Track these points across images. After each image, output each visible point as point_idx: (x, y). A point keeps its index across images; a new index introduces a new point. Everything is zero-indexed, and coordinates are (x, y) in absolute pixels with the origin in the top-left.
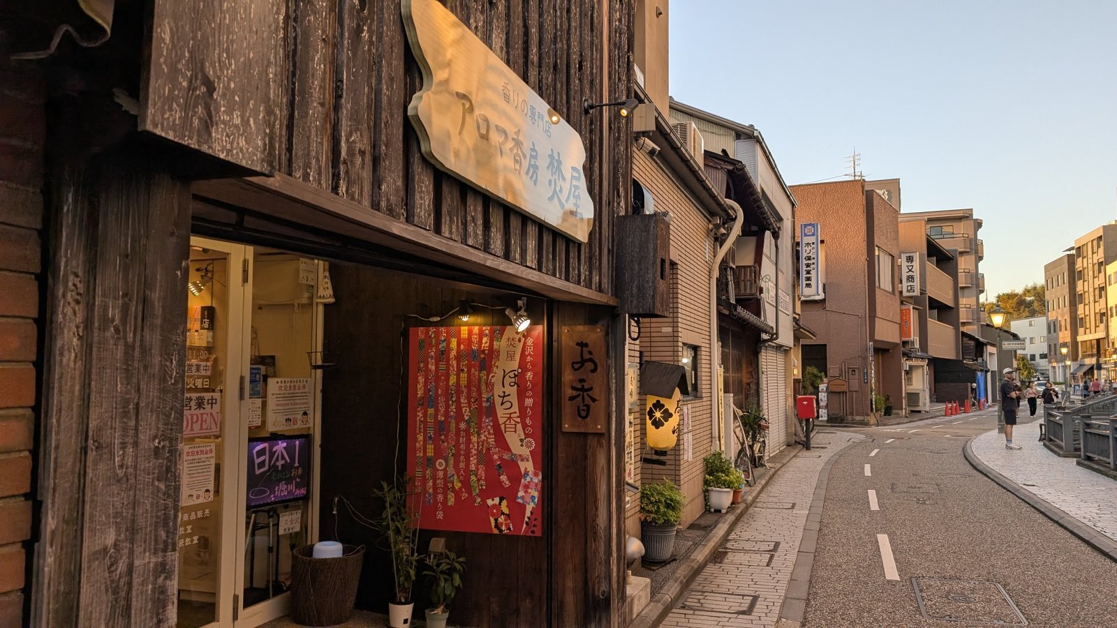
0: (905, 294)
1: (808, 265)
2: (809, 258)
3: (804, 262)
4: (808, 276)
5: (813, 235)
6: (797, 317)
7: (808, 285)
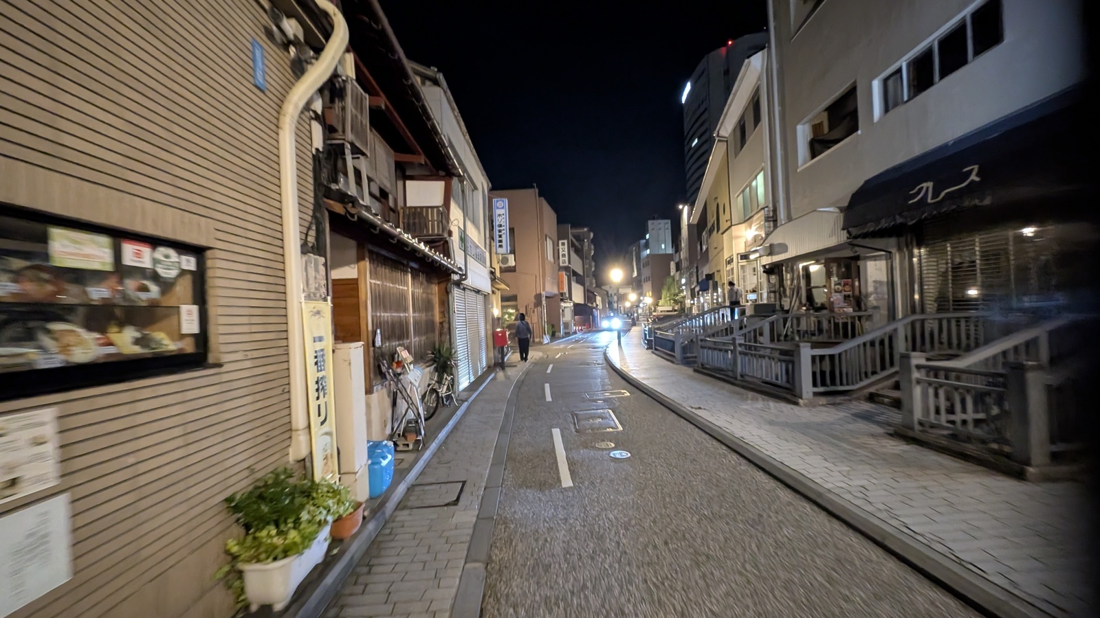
0: (561, 264)
1: (500, 231)
2: (500, 226)
3: (497, 229)
4: (500, 239)
5: (503, 208)
6: (493, 270)
7: (501, 246)
